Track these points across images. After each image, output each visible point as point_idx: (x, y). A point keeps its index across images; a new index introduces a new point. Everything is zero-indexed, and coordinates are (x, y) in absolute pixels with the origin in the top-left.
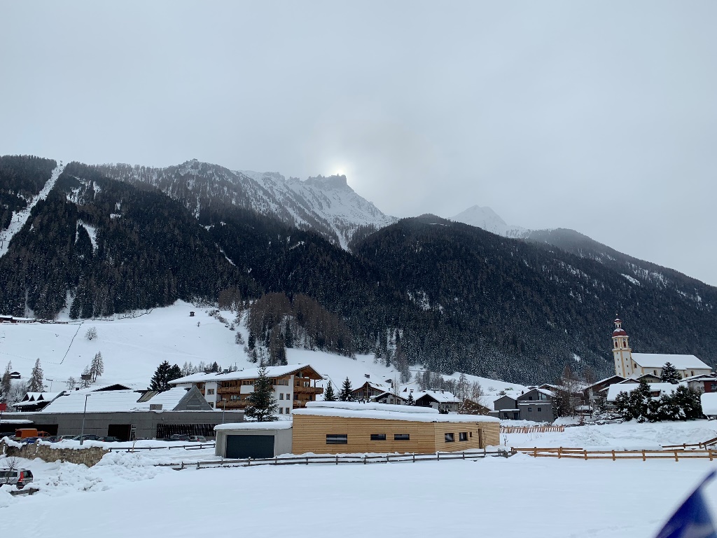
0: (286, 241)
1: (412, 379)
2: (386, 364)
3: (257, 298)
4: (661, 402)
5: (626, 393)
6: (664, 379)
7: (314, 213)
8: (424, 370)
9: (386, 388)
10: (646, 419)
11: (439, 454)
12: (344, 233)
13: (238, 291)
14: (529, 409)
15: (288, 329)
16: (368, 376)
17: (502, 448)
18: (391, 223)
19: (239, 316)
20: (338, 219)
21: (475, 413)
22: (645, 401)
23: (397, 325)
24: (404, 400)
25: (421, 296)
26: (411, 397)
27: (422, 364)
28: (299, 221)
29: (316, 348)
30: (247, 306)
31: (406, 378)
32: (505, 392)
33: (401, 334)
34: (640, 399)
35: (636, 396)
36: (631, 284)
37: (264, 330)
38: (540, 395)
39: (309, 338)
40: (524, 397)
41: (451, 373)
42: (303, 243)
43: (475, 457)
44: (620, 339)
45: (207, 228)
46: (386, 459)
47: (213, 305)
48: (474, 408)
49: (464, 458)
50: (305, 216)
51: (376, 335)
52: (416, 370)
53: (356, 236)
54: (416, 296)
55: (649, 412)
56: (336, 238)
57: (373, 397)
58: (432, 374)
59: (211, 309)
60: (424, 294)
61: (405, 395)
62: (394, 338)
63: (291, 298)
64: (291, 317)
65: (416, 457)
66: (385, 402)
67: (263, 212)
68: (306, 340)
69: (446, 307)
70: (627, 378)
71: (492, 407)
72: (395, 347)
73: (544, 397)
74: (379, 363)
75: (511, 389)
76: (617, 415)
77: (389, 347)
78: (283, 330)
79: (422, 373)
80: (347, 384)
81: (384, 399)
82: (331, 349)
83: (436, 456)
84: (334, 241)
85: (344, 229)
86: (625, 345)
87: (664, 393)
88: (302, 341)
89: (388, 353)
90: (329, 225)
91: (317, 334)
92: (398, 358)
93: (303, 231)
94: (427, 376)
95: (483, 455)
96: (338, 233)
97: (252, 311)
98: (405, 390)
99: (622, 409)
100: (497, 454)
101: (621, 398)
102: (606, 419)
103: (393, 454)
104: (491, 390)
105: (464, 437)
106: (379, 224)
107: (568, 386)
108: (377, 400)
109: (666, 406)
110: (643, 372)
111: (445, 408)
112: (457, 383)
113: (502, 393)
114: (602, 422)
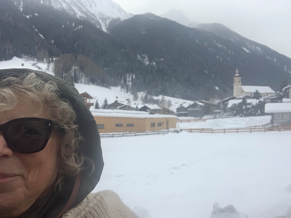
0: (72, 25)
1: (139, 99)
2: (126, 92)
3: (57, 57)
4: (251, 108)
5: (236, 104)
6: (254, 98)
7: (87, 9)
8: (145, 94)
9: (125, 103)
10: (243, 115)
11: (147, 132)
12: (104, 22)
13: (47, 52)
14: (192, 111)
15: (75, 74)
16: (117, 97)
17: (176, 129)
18: (129, 17)
19: (48, 66)
20: (101, 14)
21: (167, 114)
22: (244, 107)
23: (132, 72)
24: (134, 108)
25: (145, 58)
26: (137, 107)
27: (144, 91)
28: (79, 14)
29: (90, 83)
30: (53, 61)
31: (136, 98)
32: (183, 104)
33: (134, 77)
34: (242, 106)
35: (240, 105)
36: (246, 52)
37: (62, 74)
38: (197, 105)
39: (86, 78)
40: (191, 106)
41: (157, 96)
42: (81, 27)
43: (164, 133)
44: (237, 80)
45: (28, 17)
46: (122, 135)
47: (34, 60)
48: (166, 112)
49: (158, 134)
50: (82, 12)
51: (121, 77)
52: (141, 94)
53: (110, 24)
54: (142, 58)
55: (245, 112)
56: (100, 25)
57: (119, 107)
58: (149, 96)
59: (33, 62)
60: (146, 56)
61: (135, 106)
62: (131, 79)
63: (76, 57)
64: (77, 67)
65: (137, 134)
66: (125, 109)
67: (59, 8)
68: (85, 80)
69: (157, 63)
70: (238, 97)
71: (175, 111)
72: (131, 83)
73: (199, 106)
74: (123, 91)
75: (185, 103)
76: (231, 114)
77: (128, 83)
78: (73, 74)
79: (144, 96)
80: (106, 101)
81: (124, 108)
82: (98, 84)
83: (146, 133)
84: (98, 26)
85: (104, 19)
86: (239, 82)
87: (253, 104)
88: (83, 80)
89: (127, 86)
90: (95, 17)
91: (91, 76)
92: (132, 88)
93: (81, 20)
94: (146, 97)
95: (167, 132)
96: (101, 22)
97: (55, 64)
98: (135, 104)
99: (234, 111)
100: (173, 132)
101: (233, 106)
102: (225, 116)
103: (126, 133)
104: (176, 103)
105: (160, 125)
106: (123, 18)
107: (211, 101)
108: (121, 109)
109: (253, 110)
110: (246, 94)
111: (153, 112)
112: (160, 100)
113: (181, 105)
114: (224, 117)
